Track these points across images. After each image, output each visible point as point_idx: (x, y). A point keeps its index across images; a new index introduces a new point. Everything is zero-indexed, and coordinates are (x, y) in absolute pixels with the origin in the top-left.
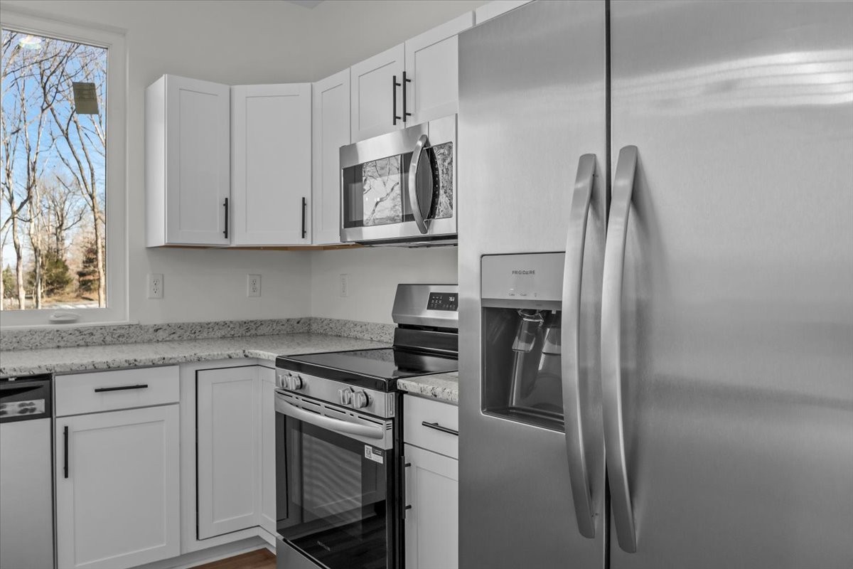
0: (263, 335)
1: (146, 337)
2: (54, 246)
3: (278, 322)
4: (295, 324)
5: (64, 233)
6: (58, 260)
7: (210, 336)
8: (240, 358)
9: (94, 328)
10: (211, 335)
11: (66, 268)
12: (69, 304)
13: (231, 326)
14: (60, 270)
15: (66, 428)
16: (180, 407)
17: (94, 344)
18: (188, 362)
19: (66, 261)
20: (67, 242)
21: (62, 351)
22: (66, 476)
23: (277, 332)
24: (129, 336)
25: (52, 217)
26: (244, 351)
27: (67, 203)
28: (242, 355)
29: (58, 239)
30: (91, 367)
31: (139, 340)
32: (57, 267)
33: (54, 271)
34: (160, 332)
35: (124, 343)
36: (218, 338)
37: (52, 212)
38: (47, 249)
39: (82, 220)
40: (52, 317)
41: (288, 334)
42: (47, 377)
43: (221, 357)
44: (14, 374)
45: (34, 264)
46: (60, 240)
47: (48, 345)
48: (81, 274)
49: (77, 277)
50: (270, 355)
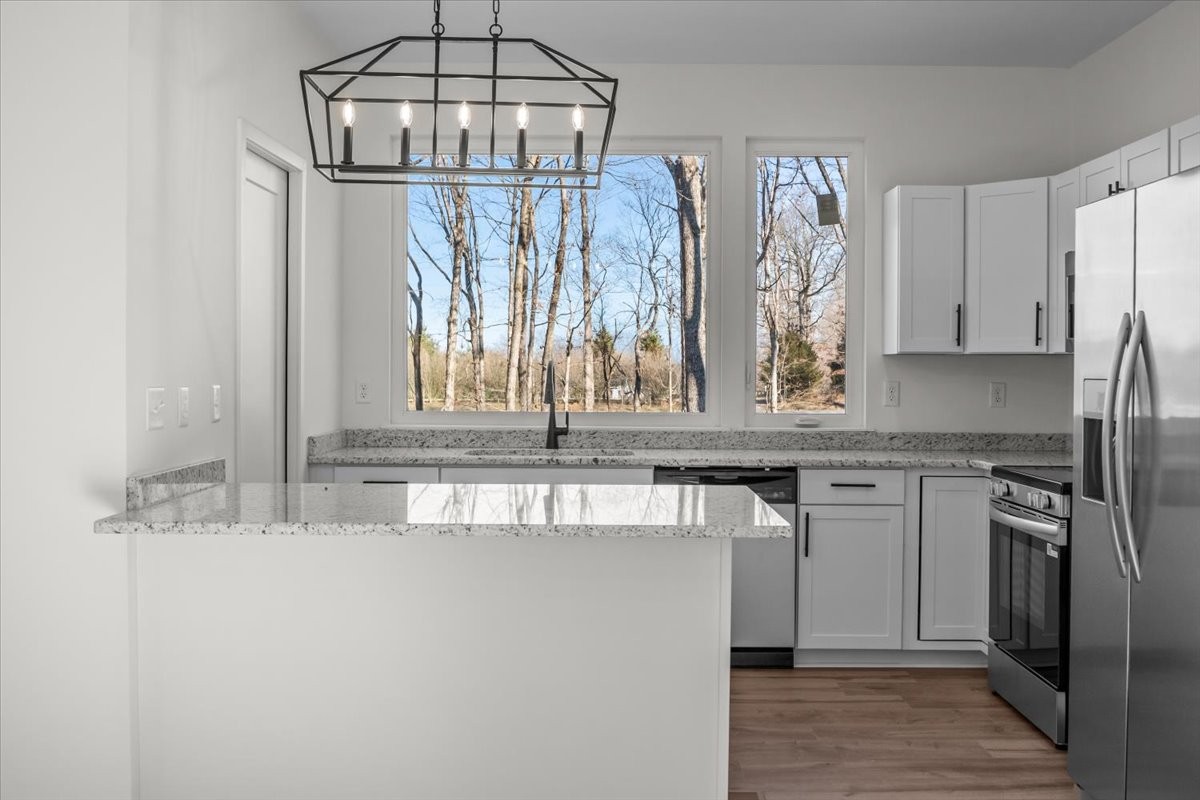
0: (1007, 451)
1: (882, 444)
2: (796, 322)
3: (1024, 437)
4: (1046, 440)
5: (810, 301)
6: (801, 343)
7: (946, 448)
8: (964, 468)
9: (834, 433)
10: (948, 446)
11: (812, 356)
12: (813, 408)
13: (971, 438)
14: (804, 361)
15: (808, 514)
16: (904, 509)
17: (833, 448)
18: (913, 467)
19: (812, 343)
20: (814, 315)
21: (805, 452)
22: (807, 555)
23: (1023, 449)
24: (865, 443)
25: (794, 276)
26: (968, 461)
27: (816, 253)
28: (965, 464)
29: (801, 311)
30: (828, 464)
31: (874, 446)
32: (799, 356)
33: (795, 362)
34: (896, 441)
35: (860, 450)
36: (955, 450)
37: (794, 268)
38: (786, 326)
39: (837, 279)
40: (798, 422)
41: (1036, 451)
42: (793, 470)
43: (944, 465)
44: (770, 464)
45: (768, 350)
46: (805, 311)
47: (794, 446)
48: (835, 366)
49: (828, 370)
50: (988, 465)
